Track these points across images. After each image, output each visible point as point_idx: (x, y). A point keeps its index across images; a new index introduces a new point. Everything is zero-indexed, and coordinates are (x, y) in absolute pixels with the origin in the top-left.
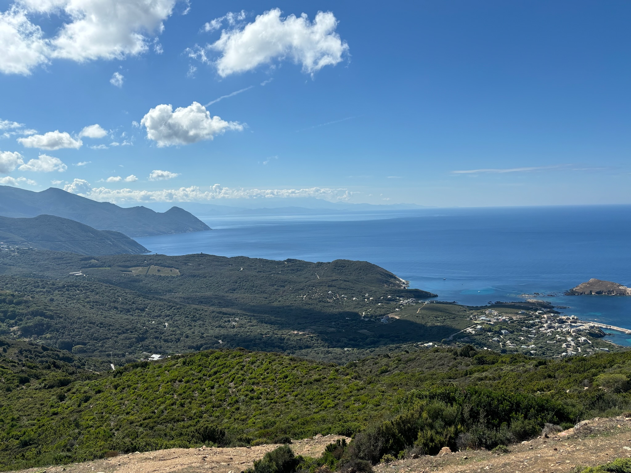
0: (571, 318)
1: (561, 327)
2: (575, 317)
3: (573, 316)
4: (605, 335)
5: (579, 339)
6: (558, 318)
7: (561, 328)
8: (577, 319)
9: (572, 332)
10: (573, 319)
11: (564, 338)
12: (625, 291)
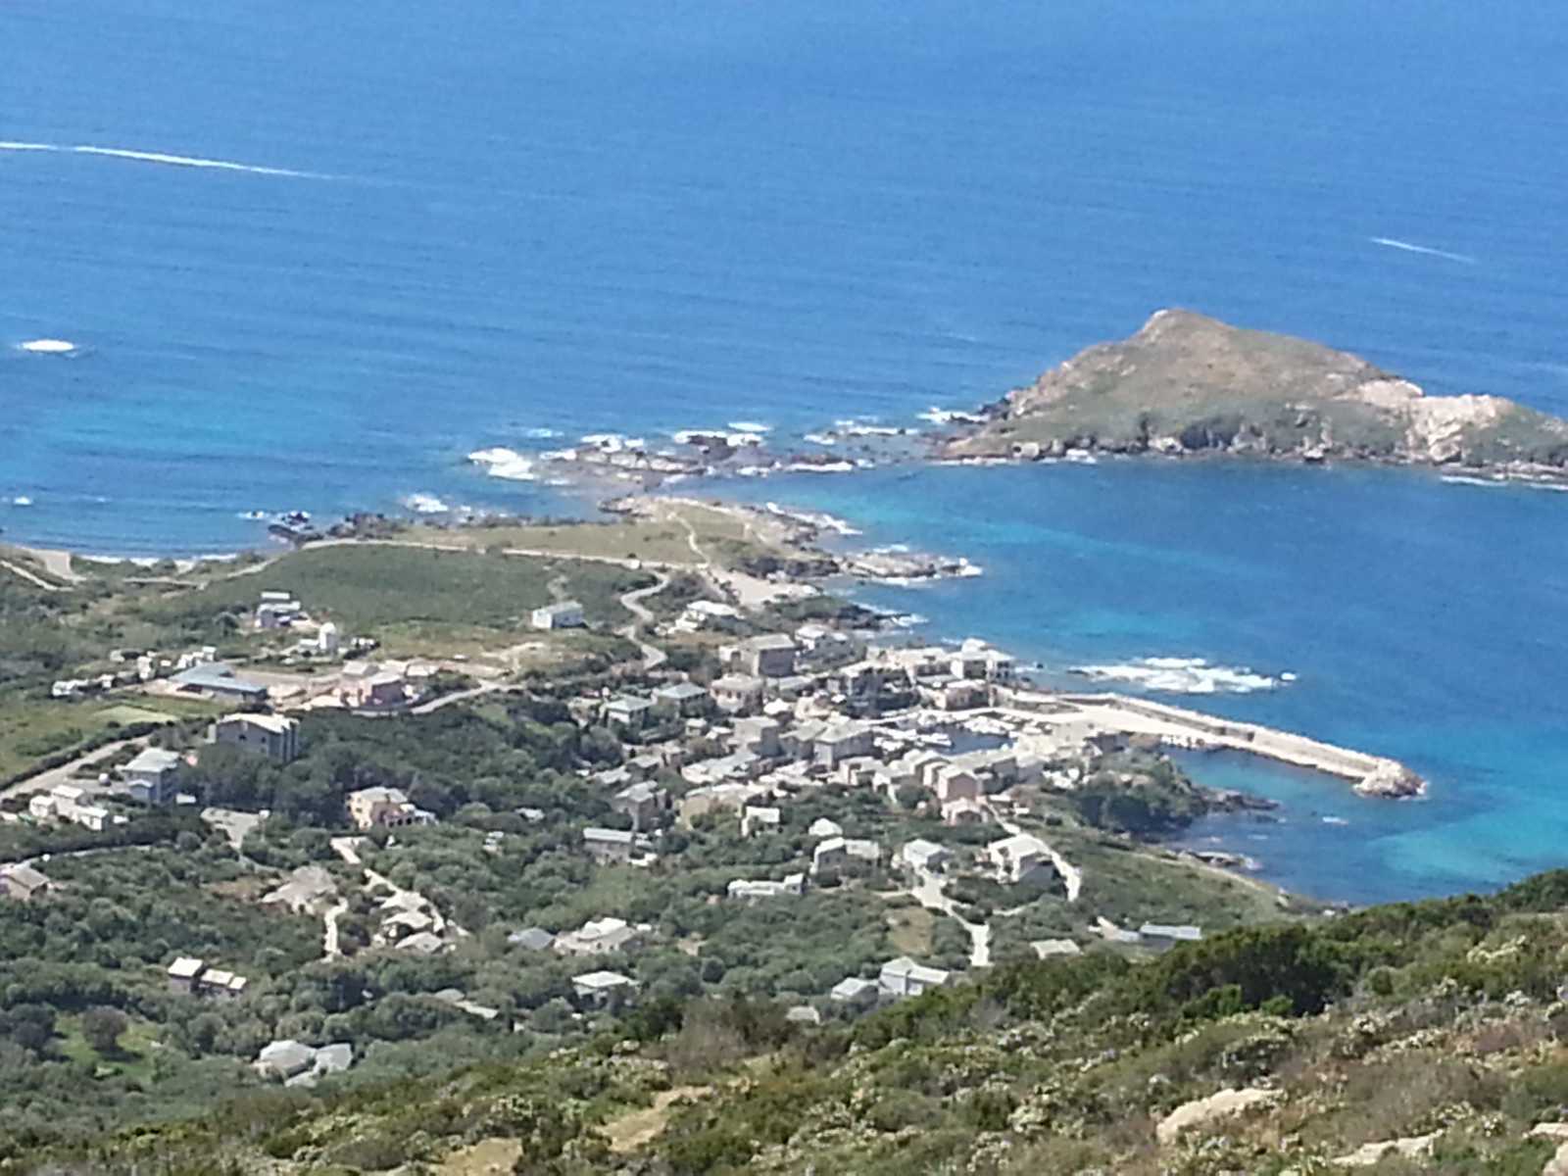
0: (957, 670)
1: (867, 746)
2: (993, 658)
3: (972, 648)
4: (1201, 805)
5: (993, 848)
6: (851, 671)
7: (867, 762)
8: (1004, 676)
9: (942, 791)
10: (973, 670)
11: (868, 849)
12: (1405, 421)
